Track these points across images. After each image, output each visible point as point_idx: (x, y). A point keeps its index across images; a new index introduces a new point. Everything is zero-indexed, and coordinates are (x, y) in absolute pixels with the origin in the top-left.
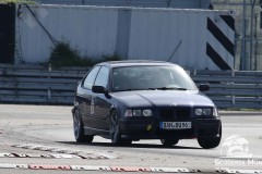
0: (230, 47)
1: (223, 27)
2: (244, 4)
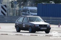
0: (5, 11)
1: (4, 7)
2: (8, 3)
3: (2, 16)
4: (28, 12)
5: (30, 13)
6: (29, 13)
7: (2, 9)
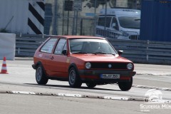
3: (31, 36)
4: (114, 25)
5: (121, 28)
6: (117, 28)
7: (31, 13)
